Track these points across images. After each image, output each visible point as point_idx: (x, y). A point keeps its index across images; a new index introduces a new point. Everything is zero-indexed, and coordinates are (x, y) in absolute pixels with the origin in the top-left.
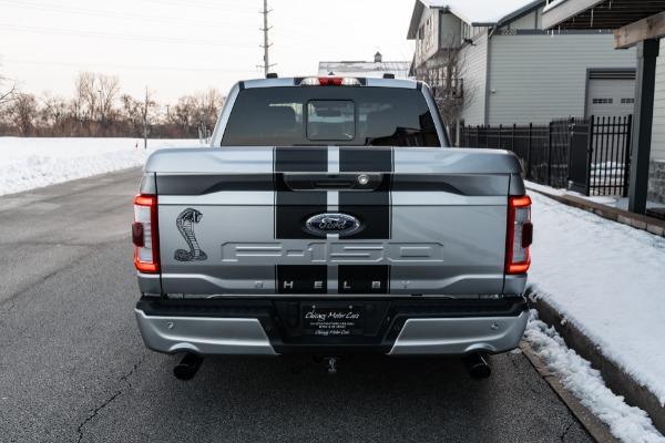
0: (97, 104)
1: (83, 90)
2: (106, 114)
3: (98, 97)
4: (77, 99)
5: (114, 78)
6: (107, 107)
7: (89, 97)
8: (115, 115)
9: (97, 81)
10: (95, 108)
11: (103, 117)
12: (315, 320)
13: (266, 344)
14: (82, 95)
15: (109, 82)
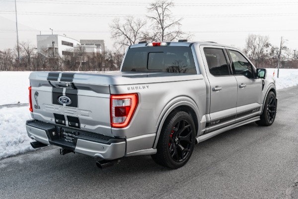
0: (256, 51)
1: (250, 44)
2: (260, 56)
3: (257, 47)
4: (246, 48)
5: (266, 37)
6: (261, 52)
7: (253, 47)
8: (265, 56)
9: (257, 39)
10: (255, 52)
11: (259, 57)
12: (65, 135)
13: (47, 140)
14: (249, 47)
15: (263, 40)
